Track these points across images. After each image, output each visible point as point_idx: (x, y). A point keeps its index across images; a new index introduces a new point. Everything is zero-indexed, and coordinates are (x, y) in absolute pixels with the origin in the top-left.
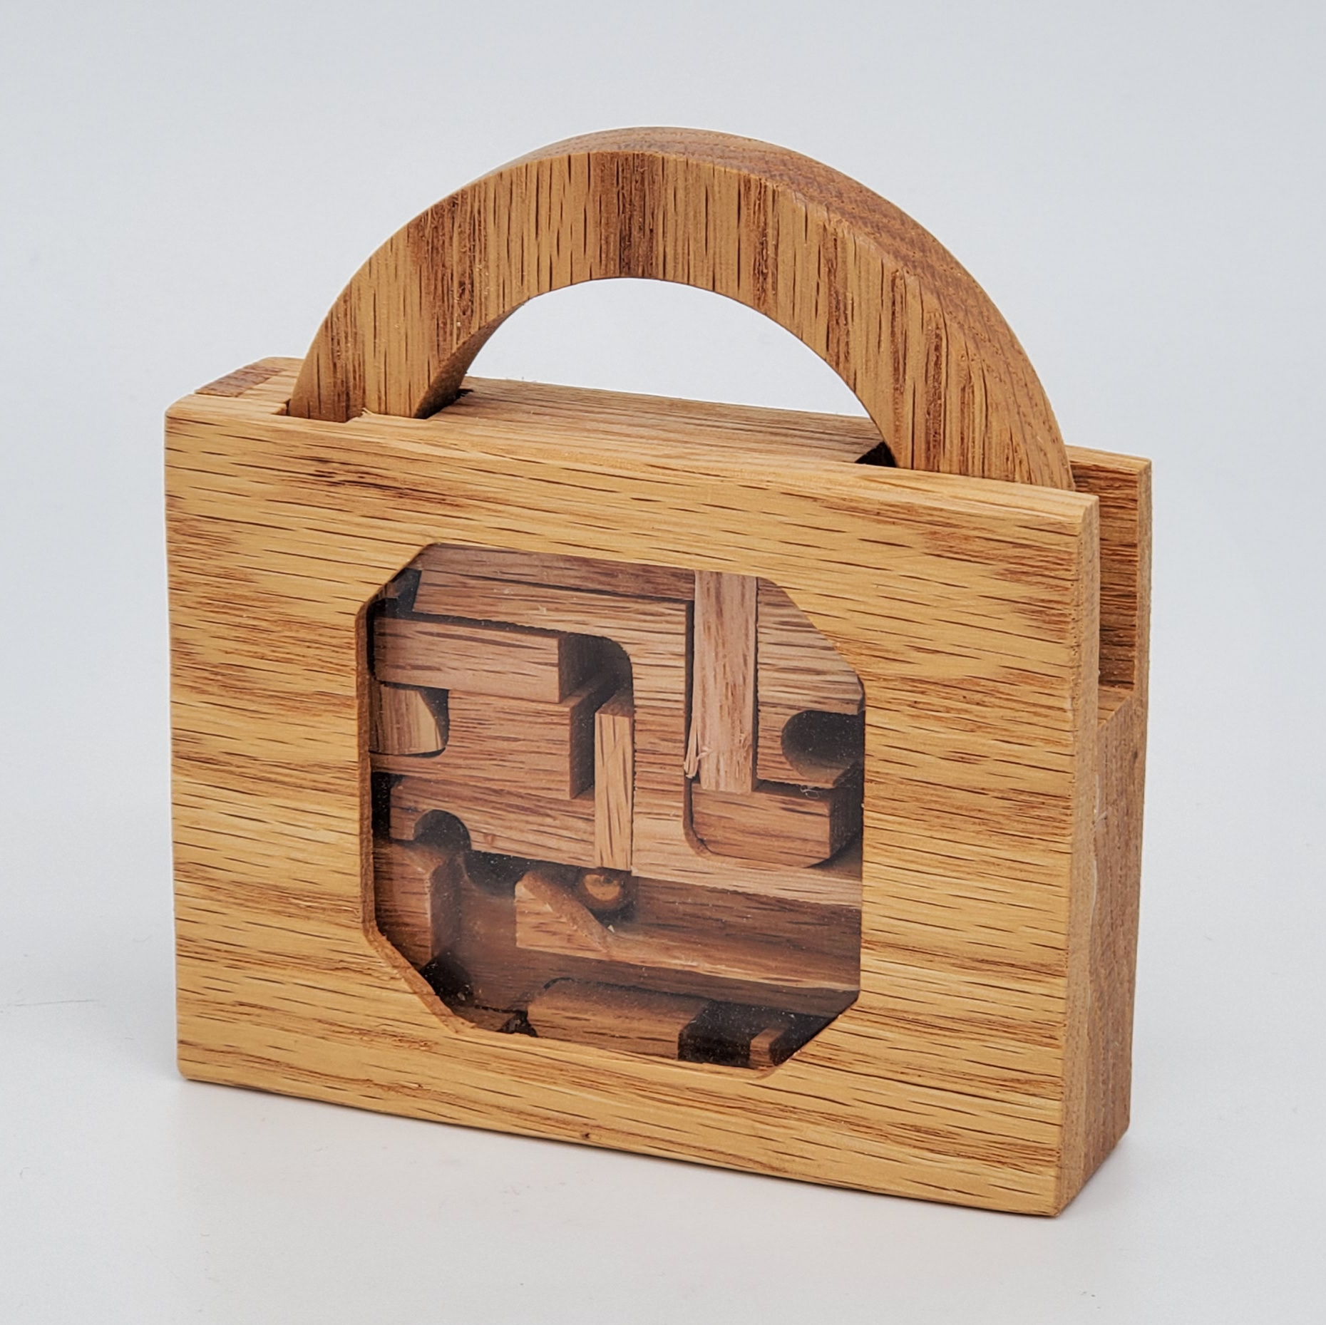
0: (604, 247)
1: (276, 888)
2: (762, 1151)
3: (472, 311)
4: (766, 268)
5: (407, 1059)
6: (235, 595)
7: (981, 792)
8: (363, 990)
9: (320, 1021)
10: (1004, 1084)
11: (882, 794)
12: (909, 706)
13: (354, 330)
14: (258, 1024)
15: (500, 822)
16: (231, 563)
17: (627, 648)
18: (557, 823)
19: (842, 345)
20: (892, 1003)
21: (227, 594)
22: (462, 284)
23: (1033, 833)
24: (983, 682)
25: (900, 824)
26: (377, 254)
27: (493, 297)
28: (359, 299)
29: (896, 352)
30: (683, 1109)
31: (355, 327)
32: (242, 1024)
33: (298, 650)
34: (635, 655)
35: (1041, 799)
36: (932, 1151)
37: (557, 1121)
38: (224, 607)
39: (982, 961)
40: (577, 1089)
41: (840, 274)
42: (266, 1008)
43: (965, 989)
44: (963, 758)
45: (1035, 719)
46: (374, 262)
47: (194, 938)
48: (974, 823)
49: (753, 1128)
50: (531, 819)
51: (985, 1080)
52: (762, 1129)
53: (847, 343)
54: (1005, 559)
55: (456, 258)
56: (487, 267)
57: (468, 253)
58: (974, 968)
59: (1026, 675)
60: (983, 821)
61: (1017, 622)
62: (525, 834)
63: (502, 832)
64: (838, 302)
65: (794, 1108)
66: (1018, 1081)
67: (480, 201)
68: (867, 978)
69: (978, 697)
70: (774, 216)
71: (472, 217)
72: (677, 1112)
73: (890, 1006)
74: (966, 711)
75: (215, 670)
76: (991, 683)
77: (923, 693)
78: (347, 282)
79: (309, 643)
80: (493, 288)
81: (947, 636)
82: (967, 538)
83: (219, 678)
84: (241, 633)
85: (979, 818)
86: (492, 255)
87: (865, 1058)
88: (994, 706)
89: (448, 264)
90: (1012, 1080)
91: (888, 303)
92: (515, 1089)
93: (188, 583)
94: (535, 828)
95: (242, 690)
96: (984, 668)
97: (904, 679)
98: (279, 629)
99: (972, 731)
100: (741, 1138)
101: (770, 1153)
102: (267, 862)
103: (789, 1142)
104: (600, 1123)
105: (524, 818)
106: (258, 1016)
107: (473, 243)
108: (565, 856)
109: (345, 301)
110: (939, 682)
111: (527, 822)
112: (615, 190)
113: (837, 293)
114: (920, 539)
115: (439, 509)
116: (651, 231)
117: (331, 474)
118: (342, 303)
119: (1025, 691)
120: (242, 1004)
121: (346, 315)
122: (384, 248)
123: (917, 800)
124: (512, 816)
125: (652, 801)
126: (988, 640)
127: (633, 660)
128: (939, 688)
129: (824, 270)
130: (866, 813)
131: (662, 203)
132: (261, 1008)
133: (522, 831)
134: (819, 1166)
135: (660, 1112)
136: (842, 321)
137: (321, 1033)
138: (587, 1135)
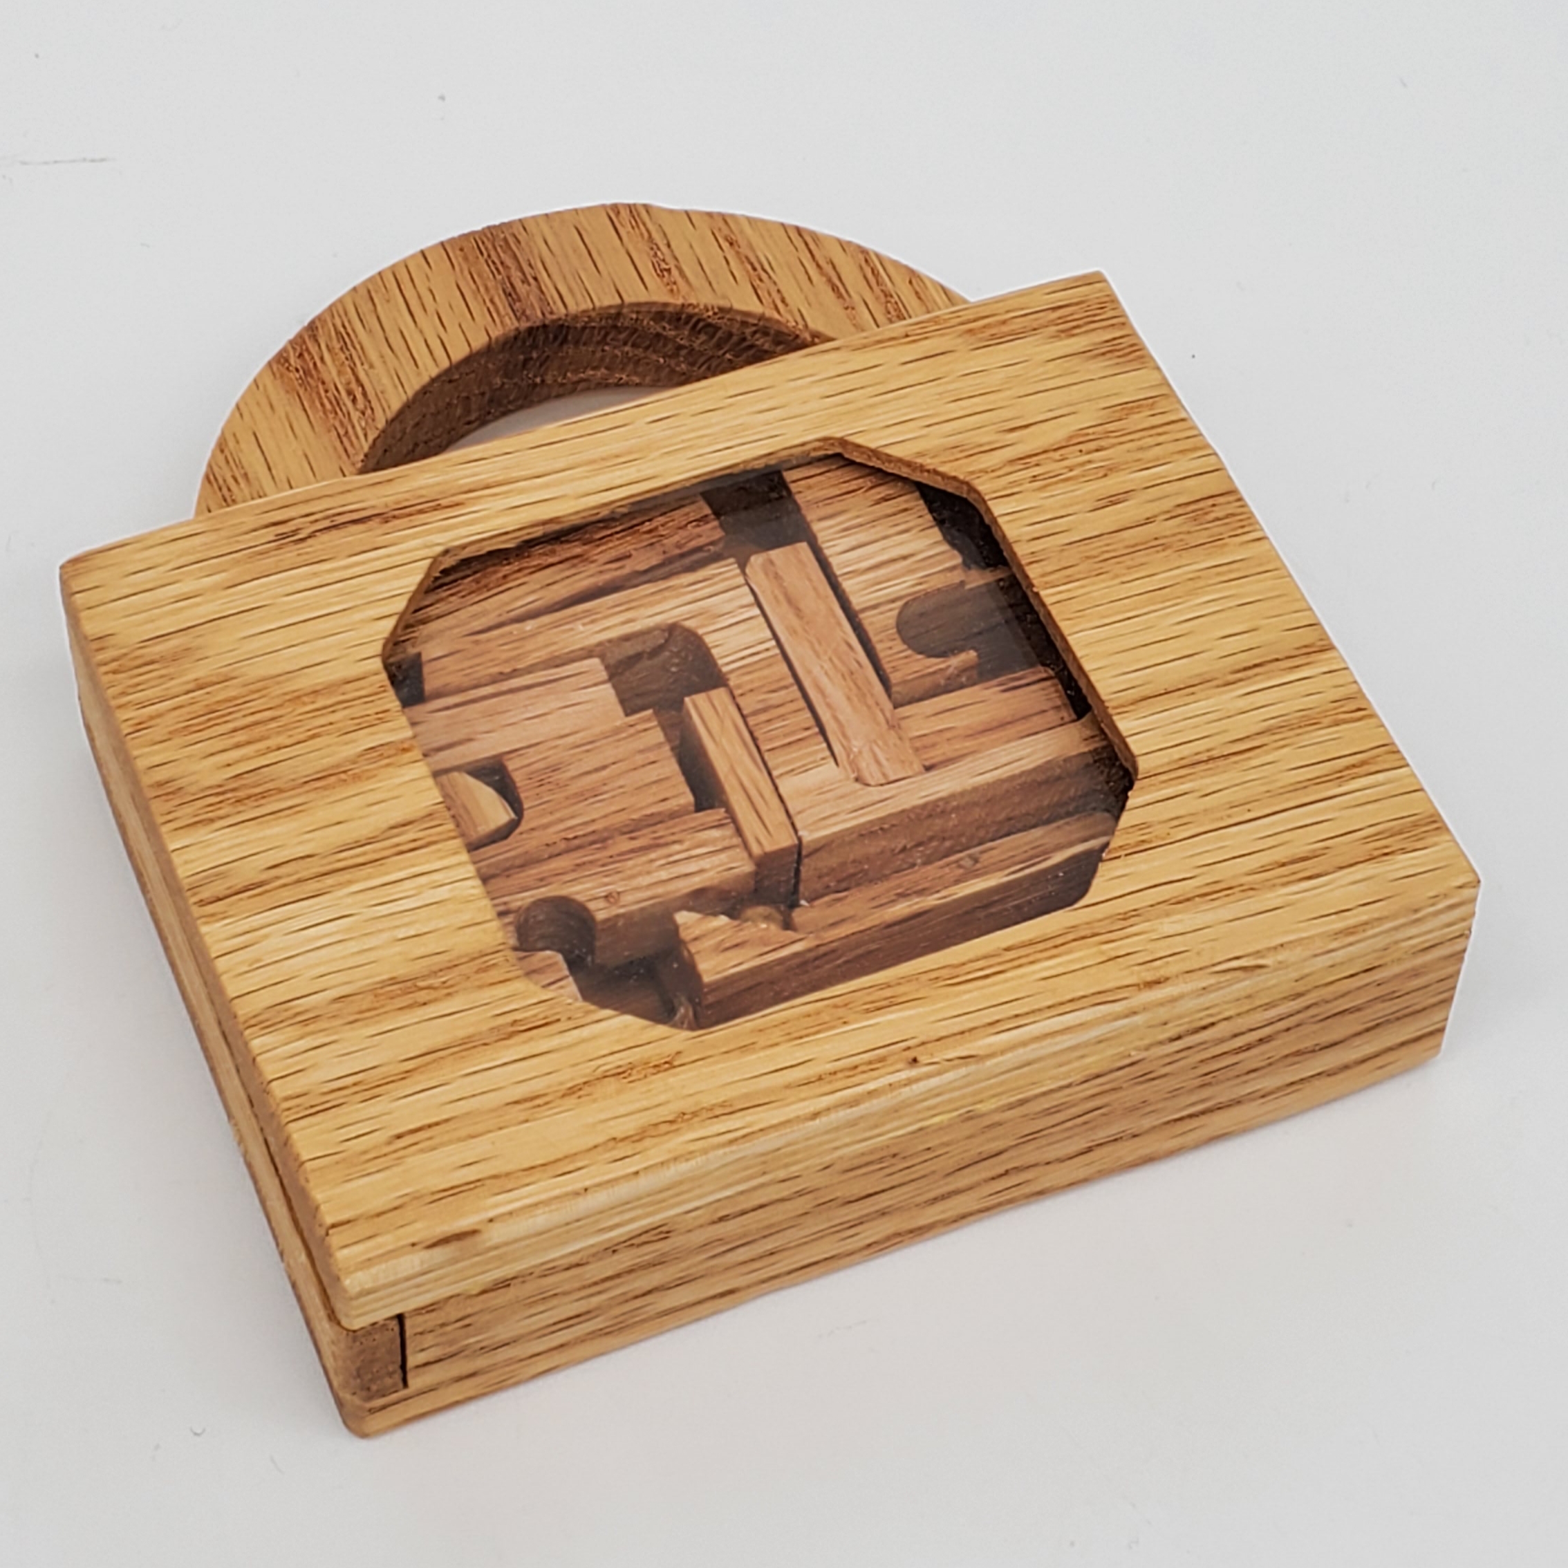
0: (492, 309)
1: (393, 981)
2: (1126, 972)
3: (372, 409)
4: (667, 264)
5: (649, 1091)
6: (218, 702)
7: (1149, 521)
8: (556, 1042)
9: (516, 1102)
10: (1339, 776)
11: (1049, 569)
12: (1031, 482)
13: (242, 472)
14: (433, 1149)
15: (620, 876)
16: (201, 671)
17: (688, 624)
18: (686, 845)
19: (775, 294)
20: (1176, 753)
21: (207, 706)
22: (350, 393)
23: (1221, 534)
24: (1090, 431)
25: (1083, 587)
26: (243, 397)
27: (390, 389)
28: (238, 442)
29: (830, 281)
30: (1009, 975)
31: (243, 468)
32: (410, 1160)
33: (322, 721)
34: (703, 626)
35: (1210, 502)
36: (1310, 878)
37: (870, 1063)
38: (209, 720)
39: (1245, 669)
40: (876, 1016)
41: (742, 242)
42: (437, 1124)
43: (1243, 703)
44: (1113, 500)
45: (1161, 439)
46: (242, 407)
47: (304, 1090)
48: (1158, 552)
49: (1102, 953)
50: (653, 856)
51: (1317, 781)
52: (1113, 949)
53: (779, 291)
54: (1053, 323)
55: (334, 372)
56: (371, 366)
57: (347, 363)
58: (1241, 680)
59: (1130, 408)
60: (1165, 547)
61: (1096, 367)
62: (655, 874)
63: (626, 885)
64: (752, 264)
65: (1135, 910)
66: (1354, 766)
67: (340, 316)
68: (1135, 742)
69: (1092, 445)
70: (654, 223)
71: (337, 332)
72: (1006, 981)
73: (1177, 756)
74: (1090, 462)
75: (220, 790)
76: (1099, 429)
77: (1037, 465)
78: (218, 433)
79: (331, 708)
80: (385, 381)
81: (1034, 408)
82: (1004, 322)
83: (229, 795)
84: (241, 737)
85: (1159, 545)
86: (373, 356)
87: (1180, 821)
88: (1113, 446)
89: (327, 379)
90: (1347, 768)
91: (802, 246)
92: (800, 1055)
93: (151, 718)
94: (662, 862)
95: (263, 795)
96: (1086, 418)
97: (1012, 462)
98: (290, 710)
99: (1105, 475)
100: (1093, 970)
101: (1137, 968)
102: (372, 956)
103: (1150, 946)
104: (922, 1038)
105: (644, 859)
106: (430, 1138)
107: (347, 353)
108: (711, 874)
109: (222, 451)
110: (1047, 448)
111: (652, 861)
112: (482, 260)
113: (747, 258)
114: (960, 340)
115: (436, 515)
116: (535, 279)
117: (295, 532)
118: (218, 452)
119: (1139, 420)
120: (399, 1137)
121: (228, 462)
122: (249, 389)
123: (1088, 558)
124: (630, 863)
125: (788, 757)
126: (1075, 393)
127: (700, 632)
128: (1051, 454)
129: (725, 245)
130: (1042, 593)
131: (536, 252)
132: (430, 1126)
133: (649, 873)
134: (1198, 953)
135: (985, 991)
136: (764, 276)
137: (522, 1116)
138: (915, 1060)
